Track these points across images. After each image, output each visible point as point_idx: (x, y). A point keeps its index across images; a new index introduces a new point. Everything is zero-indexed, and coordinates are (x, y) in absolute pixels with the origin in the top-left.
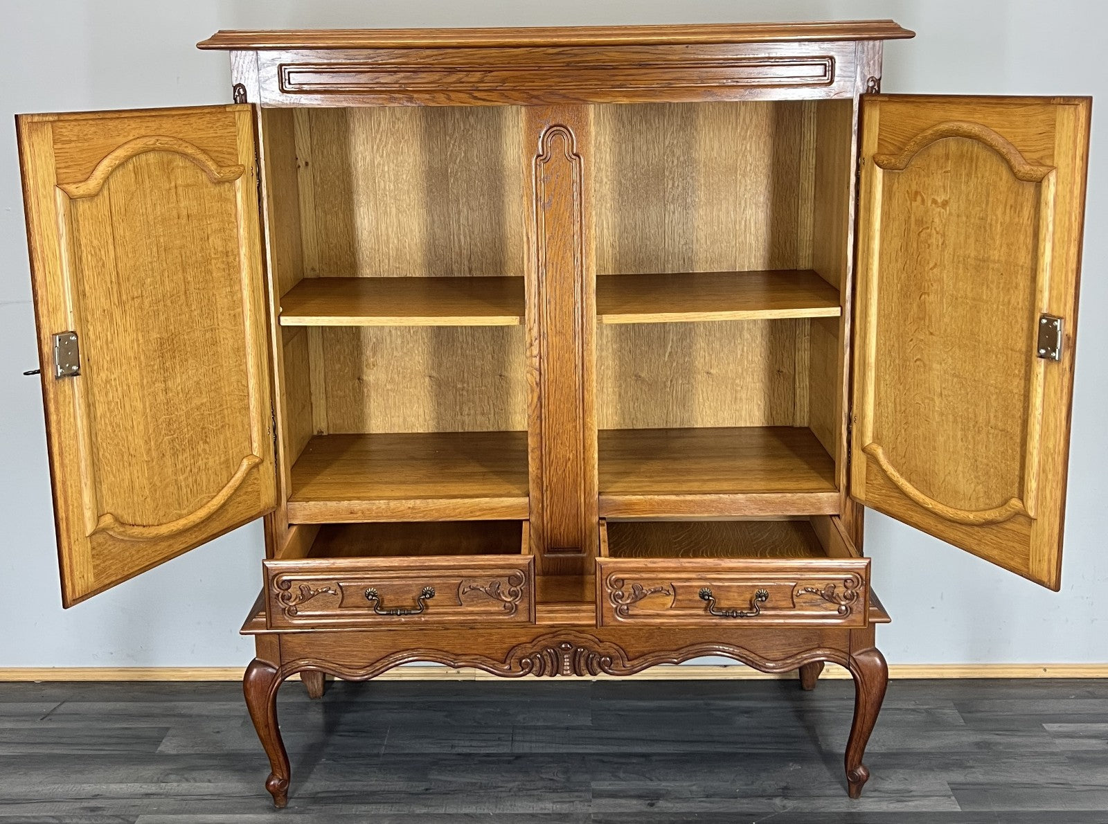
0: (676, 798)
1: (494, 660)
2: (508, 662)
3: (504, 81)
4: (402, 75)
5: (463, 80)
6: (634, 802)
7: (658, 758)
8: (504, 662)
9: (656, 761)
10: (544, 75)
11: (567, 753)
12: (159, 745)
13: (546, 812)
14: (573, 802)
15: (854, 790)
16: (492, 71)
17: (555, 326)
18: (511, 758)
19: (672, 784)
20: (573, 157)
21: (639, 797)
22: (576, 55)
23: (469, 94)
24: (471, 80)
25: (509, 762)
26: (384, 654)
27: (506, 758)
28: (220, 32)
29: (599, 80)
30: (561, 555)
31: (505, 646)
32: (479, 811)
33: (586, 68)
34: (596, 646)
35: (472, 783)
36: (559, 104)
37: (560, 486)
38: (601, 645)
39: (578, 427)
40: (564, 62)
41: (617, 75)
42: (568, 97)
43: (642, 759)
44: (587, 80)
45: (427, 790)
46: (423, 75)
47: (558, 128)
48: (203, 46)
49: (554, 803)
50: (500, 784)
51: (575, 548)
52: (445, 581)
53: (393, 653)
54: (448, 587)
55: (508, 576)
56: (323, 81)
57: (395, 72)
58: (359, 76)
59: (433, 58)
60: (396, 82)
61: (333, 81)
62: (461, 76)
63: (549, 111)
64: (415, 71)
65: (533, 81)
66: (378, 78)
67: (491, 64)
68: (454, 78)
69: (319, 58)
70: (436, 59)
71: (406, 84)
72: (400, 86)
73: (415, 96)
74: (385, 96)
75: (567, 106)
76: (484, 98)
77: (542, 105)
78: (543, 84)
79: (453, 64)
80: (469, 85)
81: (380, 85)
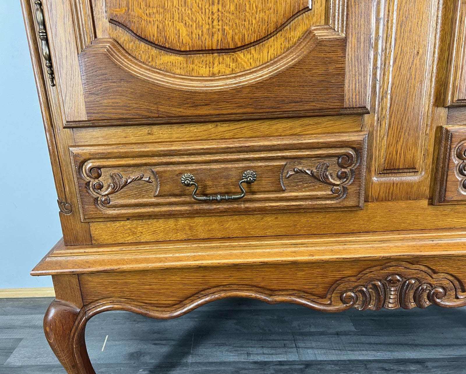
1: (314, 295)
2: (329, 296)
7: (435, 364)
8: (325, 297)
9: (434, 367)
12: (8, 356)
18: (301, 366)
26: (193, 291)
30: (393, 177)
31: (327, 280)
34: (429, 278)
38: (434, 276)
43: (419, 367)
51: (412, 169)
52: (267, 164)
53: (204, 290)
54: (271, 170)
55: (338, 156)
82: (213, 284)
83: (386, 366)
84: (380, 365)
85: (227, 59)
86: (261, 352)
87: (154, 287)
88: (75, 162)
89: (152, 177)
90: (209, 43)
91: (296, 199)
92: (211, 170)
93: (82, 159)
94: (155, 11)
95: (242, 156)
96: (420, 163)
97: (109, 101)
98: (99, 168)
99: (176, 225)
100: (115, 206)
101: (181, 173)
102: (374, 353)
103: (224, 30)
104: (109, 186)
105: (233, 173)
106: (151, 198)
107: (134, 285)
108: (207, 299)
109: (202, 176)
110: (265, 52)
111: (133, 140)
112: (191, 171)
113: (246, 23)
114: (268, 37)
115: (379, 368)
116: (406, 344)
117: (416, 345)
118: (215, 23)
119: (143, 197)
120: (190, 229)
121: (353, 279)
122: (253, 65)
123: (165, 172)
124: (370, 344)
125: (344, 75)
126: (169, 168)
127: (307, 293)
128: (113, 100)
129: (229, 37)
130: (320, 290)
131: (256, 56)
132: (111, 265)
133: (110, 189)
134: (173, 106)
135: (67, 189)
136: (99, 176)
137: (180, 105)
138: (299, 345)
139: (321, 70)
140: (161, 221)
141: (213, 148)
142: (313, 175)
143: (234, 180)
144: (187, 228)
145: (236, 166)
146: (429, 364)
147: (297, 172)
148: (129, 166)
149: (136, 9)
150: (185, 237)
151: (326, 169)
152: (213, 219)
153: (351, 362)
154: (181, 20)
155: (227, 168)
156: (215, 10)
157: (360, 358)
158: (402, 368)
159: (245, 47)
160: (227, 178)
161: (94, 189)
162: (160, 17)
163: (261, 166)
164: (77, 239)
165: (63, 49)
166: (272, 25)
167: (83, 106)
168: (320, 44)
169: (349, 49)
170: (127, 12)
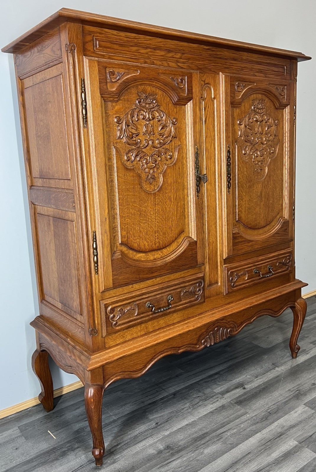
0: (248, 382)
1: (193, 344)
2: (198, 344)
3: (189, 59)
4: (149, 50)
5: (174, 56)
6: (238, 390)
7: (224, 371)
8: (196, 344)
9: (224, 373)
10: (203, 58)
14: (218, 400)
15: (294, 356)
18: (172, 396)
19: (240, 379)
20: (213, 99)
21: (236, 388)
22: (214, 51)
23: (176, 64)
24: (177, 57)
25: (174, 398)
26: (149, 359)
29: (221, 64)
30: (212, 287)
31: (197, 336)
34: (227, 325)
36: (208, 73)
40: (208, 54)
42: (211, 70)
43: (218, 375)
44: (218, 63)
46: (158, 51)
47: (208, 85)
49: (212, 404)
51: (217, 283)
52: (176, 291)
53: (155, 356)
54: (177, 293)
55: (197, 283)
56: (114, 48)
57: (147, 48)
58: (130, 48)
59: (162, 43)
60: (147, 54)
61: (118, 49)
62: (173, 54)
63: (205, 76)
64: (155, 49)
65: (199, 61)
66: (139, 50)
67: (184, 51)
68: (170, 55)
69: (113, 34)
70: (164, 44)
71: (150, 55)
72: (148, 56)
73: (155, 62)
74: (142, 60)
75: (211, 74)
76: (182, 66)
77: (203, 73)
78: (203, 63)
79: (169, 48)
80: (176, 59)
81: (140, 54)
82: (158, 352)
83: (206, 380)
84: (204, 381)
85: (159, 252)
86: (148, 399)
87: (135, 361)
88: (105, 307)
89: (134, 307)
90: (154, 247)
91: (185, 303)
92: (157, 298)
93: (107, 306)
95: (168, 290)
97: (122, 277)
98: (114, 308)
99: (140, 328)
100: (120, 325)
101: (146, 302)
102: (198, 377)
103: (159, 242)
104: (118, 315)
105: (165, 297)
106: (134, 317)
107: (127, 363)
108: (156, 360)
109: (154, 302)
111: (126, 291)
112: (149, 301)
113: (166, 239)
115: (204, 382)
116: (208, 369)
117: (212, 367)
118: (157, 240)
119: (131, 317)
120: (146, 328)
121: (205, 333)
122: (168, 253)
123: (140, 303)
124: (193, 374)
125: (197, 253)
126: (141, 301)
127: (191, 344)
128: (123, 276)
129: (161, 244)
130: (195, 342)
131: (168, 250)
132: (122, 354)
133: (118, 317)
134: (145, 274)
135: (96, 322)
136: (114, 312)
137: (147, 274)
138: (164, 388)
139: (190, 253)
140: (135, 327)
141: (157, 289)
142: (190, 292)
143: (165, 301)
144: (145, 328)
145: (166, 294)
146: (221, 373)
147: (185, 292)
148: (126, 304)
149: (131, 238)
150: (144, 333)
151: (194, 289)
152: (155, 321)
153: (191, 385)
154: (146, 240)
155: (162, 296)
157: (194, 382)
158: (213, 379)
159: (165, 247)
160: (163, 300)
161: (111, 319)
162: (138, 240)
163: (174, 293)
164: (99, 348)
165: (106, 258)
166: (174, 238)
167: (111, 281)
168: (190, 244)
169: (198, 244)
170: (127, 240)
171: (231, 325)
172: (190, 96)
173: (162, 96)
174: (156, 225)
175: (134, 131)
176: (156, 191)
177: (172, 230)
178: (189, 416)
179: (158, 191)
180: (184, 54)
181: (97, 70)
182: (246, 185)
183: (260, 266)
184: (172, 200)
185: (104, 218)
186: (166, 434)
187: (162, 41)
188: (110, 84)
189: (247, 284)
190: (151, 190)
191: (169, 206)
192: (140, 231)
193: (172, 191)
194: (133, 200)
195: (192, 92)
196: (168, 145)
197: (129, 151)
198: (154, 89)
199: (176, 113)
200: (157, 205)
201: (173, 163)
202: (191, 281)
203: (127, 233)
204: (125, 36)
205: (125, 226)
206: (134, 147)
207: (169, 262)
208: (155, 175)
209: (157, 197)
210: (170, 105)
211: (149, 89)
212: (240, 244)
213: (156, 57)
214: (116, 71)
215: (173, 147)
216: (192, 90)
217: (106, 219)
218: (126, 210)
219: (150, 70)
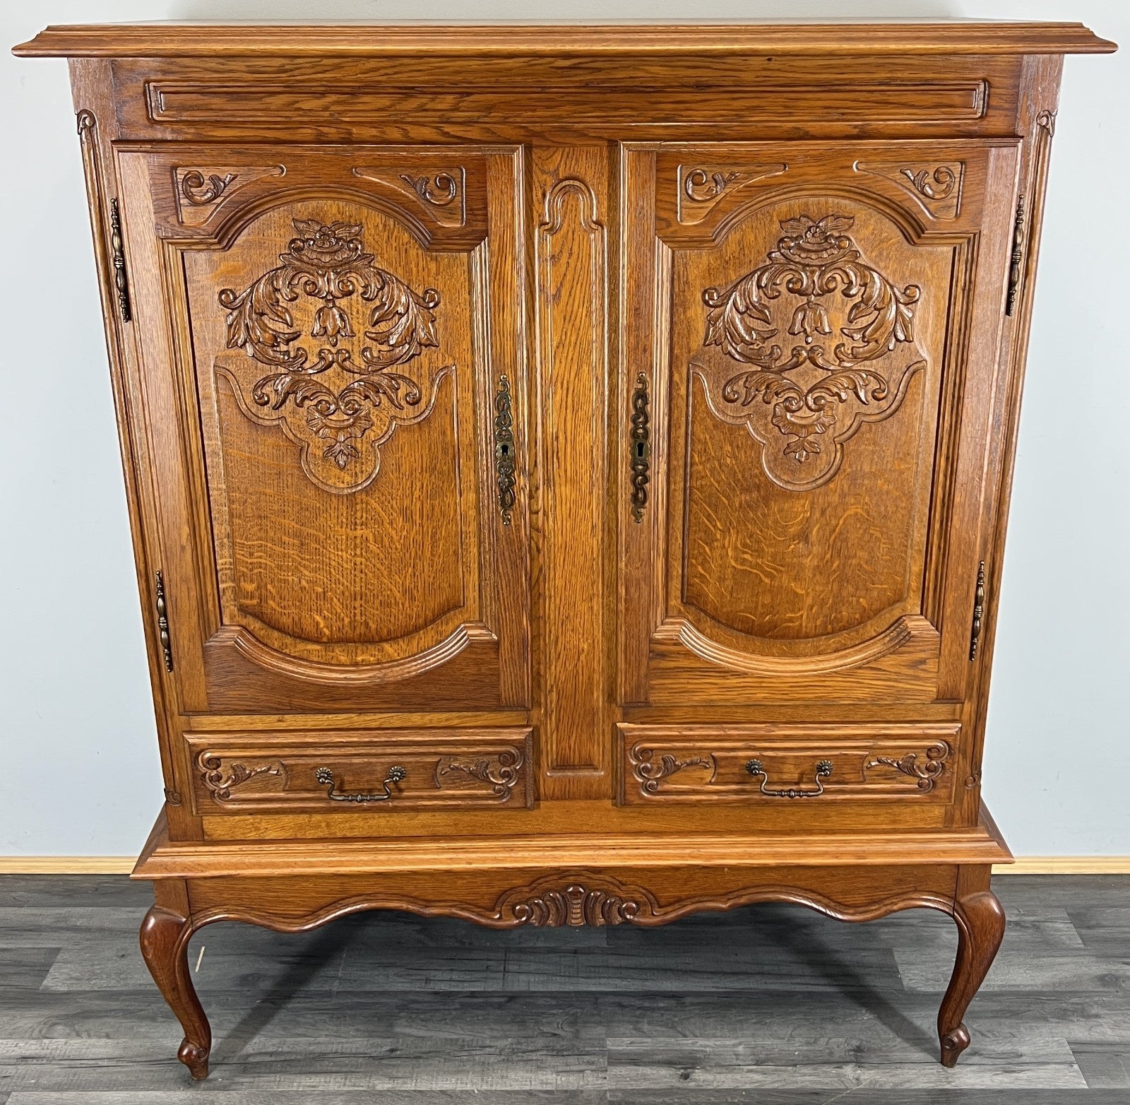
0: (719, 1065)
1: (479, 907)
2: (498, 909)
3: (490, 108)
4: (333, 98)
5: (427, 107)
6: (663, 1071)
7: (695, 1000)
8: (493, 910)
9: (692, 1004)
10: (551, 100)
11: (575, 992)
13: (549, 1088)
14: (582, 1071)
15: (949, 1056)
16: (472, 94)
17: (566, 471)
18: (502, 1000)
19: (711, 1042)
20: (593, 226)
21: (669, 1063)
22: (599, 70)
23: (437, 128)
24: (440, 107)
25: (500, 1006)
26: (329, 900)
27: (496, 1000)
28: (49, 29)
29: (632, 109)
30: (570, 774)
31: (492, 890)
32: (460, 1087)
33: (614, 90)
34: (617, 890)
35: (452, 1040)
36: (574, 146)
37: (569, 685)
39: (595, 608)
40: (581, 81)
41: (660, 103)
42: (586, 135)
43: (673, 1002)
44: (616, 109)
45: (392, 1051)
46: (366, 99)
47: (571, 182)
48: (24, 51)
49: (558, 1073)
50: (488, 1042)
51: (590, 765)
52: (418, 759)
53: (343, 899)
54: (423, 767)
55: (500, 754)
56: (213, 107)
57: (323, 94)
58: (268, 100)
59: (383, 72)
60: (326, 109)
61: (228, 107)
62: (424, 101)
63: (558, 157)
64: (354, 93)
65: (534, 111)
66: (298, 102)
67: (470, 83)
68: (413, 103)
69: (206, 70)
70: (386, 74)
71: (340, 113)
72: (331, 115)
73: (354, 130)
74: (310, 131)
75: (585, 149)
76: (459, 134)
77: (548, 147)
78: (550, 113)
79: (411, 82)
80: (440, 113)
81: (301, 113)
82: (354, 893)
85: (372, 649)
87: (280, 894)
88: (191, 752)
89: (281, 769)
90: (351, 633)
91: (453, 797)
92: (351, 764)
93: (199, 749)
94: (290, 603)
95: (389, 750)
96: (597, 758)
97: (236, 693)
98: (218, 759)
99: (309, 821)
100: (234, 801)
101: (316, 767)
103: (367, 624)
104: (229, 778)
105: (379, 768)
106: (279, 792)
108: (347, 910)
109: (341, 771)
110: (415, 643)
111: (261, 727)
112: (328, 765)
113: (392, 619)
114: (417, 629)
115: (613, 1003)
118: (358, 617)
119: (270, 791)
120: (327, 826)
121: (525, 890)
122: (402, 656)
123: (297, 765)
125: (498, 675)
126: (301, 761)
127: (469, 904)
128: (240, 693)
129: (374, 630)
130: (486, 902)
131: (403, 647)
133: (229, 782)
134: (308, 700)
135: (177, 776)
136: (219, 766)
137: (316, 699)
138: (511, 967)
139: (473, 670)
141: (357, 741)
142: (471, 773)
143: (379, 775)
144: (323, 824)
145: (382, 760)
147: (453, 769)
148: (255, 757)
149: (271, 602)
151: (487, 767)
154: (320, 612)
155: (371, 763)
156: (357, 604)
159: (391, 638)
160: (372, 773)
161: (211, 781)
162: (294, 610)
163: (410, 762)
164: (185, 834)
165: (186, 642)
166: (421, 621)
167: (203, 696)
168: (470, 646)
169: (502, 650)
170: (260, 604)
171: (637, 896)
172: (480, 226)
173: (381, 227)
174: (357, 580)
175: (281, 327)
176: (360, 488)
177: (412, 598)
178: (473, 1073)
179: (366, 491)
180: (469, 94)
181: (148, 178)
182: (728, 498)
183: (781, 754)
184: (417, 518)
185: (178, 548)
186: (379, 1087)
187: (381, 64)
188: (191, 209)
189: (715, 797)
190: (342, 486)
191: (405, 533)
192: (301, 588)
193: (417, 494)
194: (276, 507)
195: (487, 215)
196: (407, 365)
197: (267, 380)
198: (350, 209)
199: (438, 274)
200: (359, 527)
201: (424, 416)
202: (479, 745)
203: (258, 588)
204: (246, 69)
205: (251, 570)
206: (283, 370)
207: (394, 683)
208: (359, 446)
209: (358, 507)
210: (413, 252)
211: (334, 210)
212: (685, 675)
213: (362, 114)
214: (206, 173)
215: (425, 371)
216: (486, 208)
217: (183, 548)
218: (256, 528)
219: (323, 161)
